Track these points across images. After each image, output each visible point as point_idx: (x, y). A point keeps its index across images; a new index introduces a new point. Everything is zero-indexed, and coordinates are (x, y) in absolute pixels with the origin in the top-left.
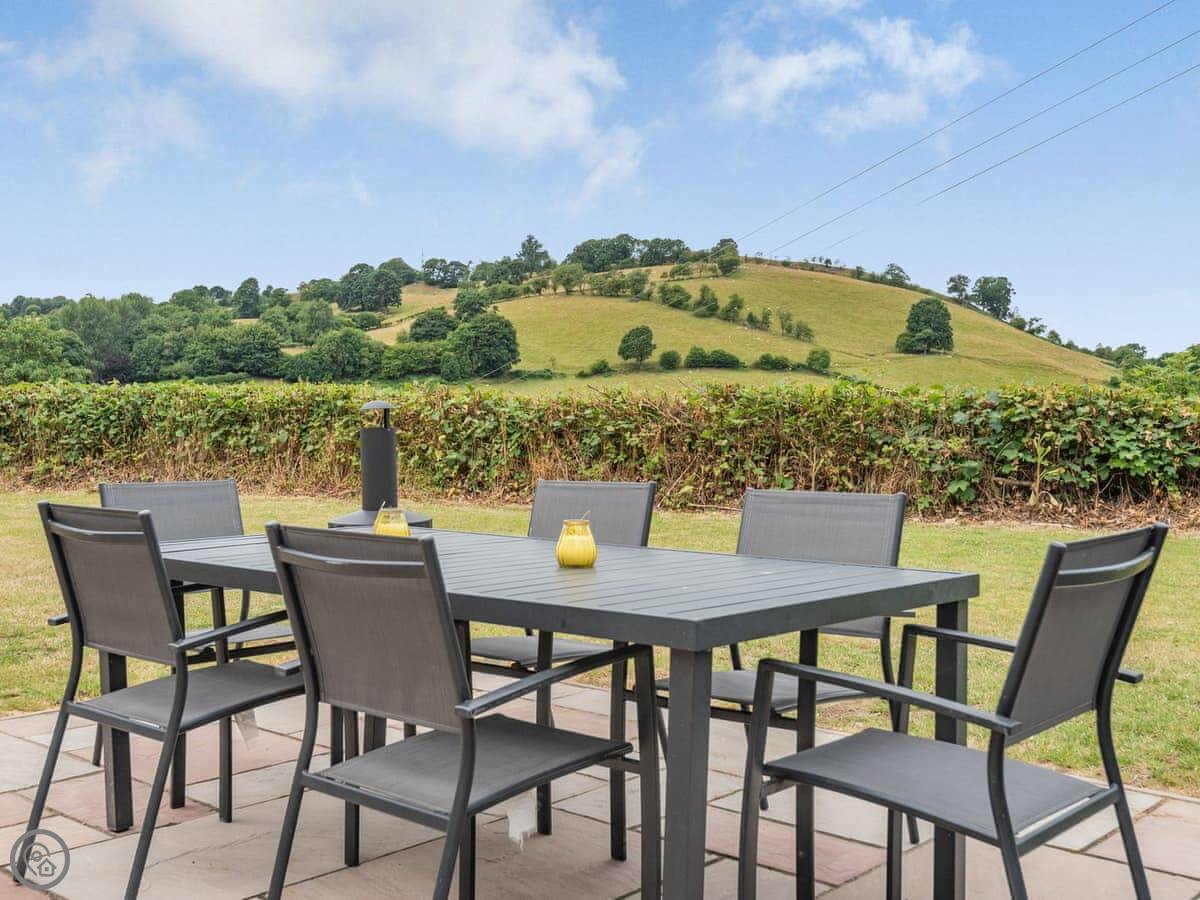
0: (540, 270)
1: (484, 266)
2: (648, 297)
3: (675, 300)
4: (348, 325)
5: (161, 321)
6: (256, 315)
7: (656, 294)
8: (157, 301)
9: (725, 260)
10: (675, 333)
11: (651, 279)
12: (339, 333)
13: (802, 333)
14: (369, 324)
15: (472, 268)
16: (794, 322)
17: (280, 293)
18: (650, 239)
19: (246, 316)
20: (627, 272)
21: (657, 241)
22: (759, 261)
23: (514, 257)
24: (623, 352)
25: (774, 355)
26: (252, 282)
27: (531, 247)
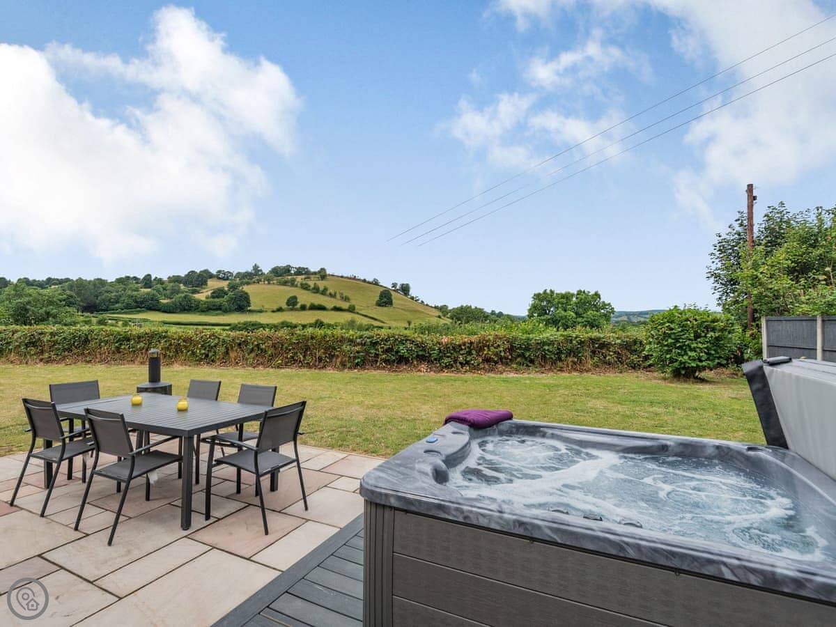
0: (259, 275)
1: (239, 273)
2: (296, 286)
3: (305, 287)
4: (186, 292)
5: (110, 289)
6: (150, 287)
7: (299, 285)
8: (109, 281)
9: (322, 274)
10: (305, 298)
11: (297, 280)
12: (183, 295)
13: (346, 299)
14: (195, 292)
15: (234, 274)
16: (344, 295)
17: (160, 279)
18: (297, 267)
19: (145, 288)
20: (289, 277)
21: (300, 268)
22: (333, 275)
23: (250, 271)
24: (288, 303)
25: (338, 306)
26: (149, 275)
27: (256, 267)
